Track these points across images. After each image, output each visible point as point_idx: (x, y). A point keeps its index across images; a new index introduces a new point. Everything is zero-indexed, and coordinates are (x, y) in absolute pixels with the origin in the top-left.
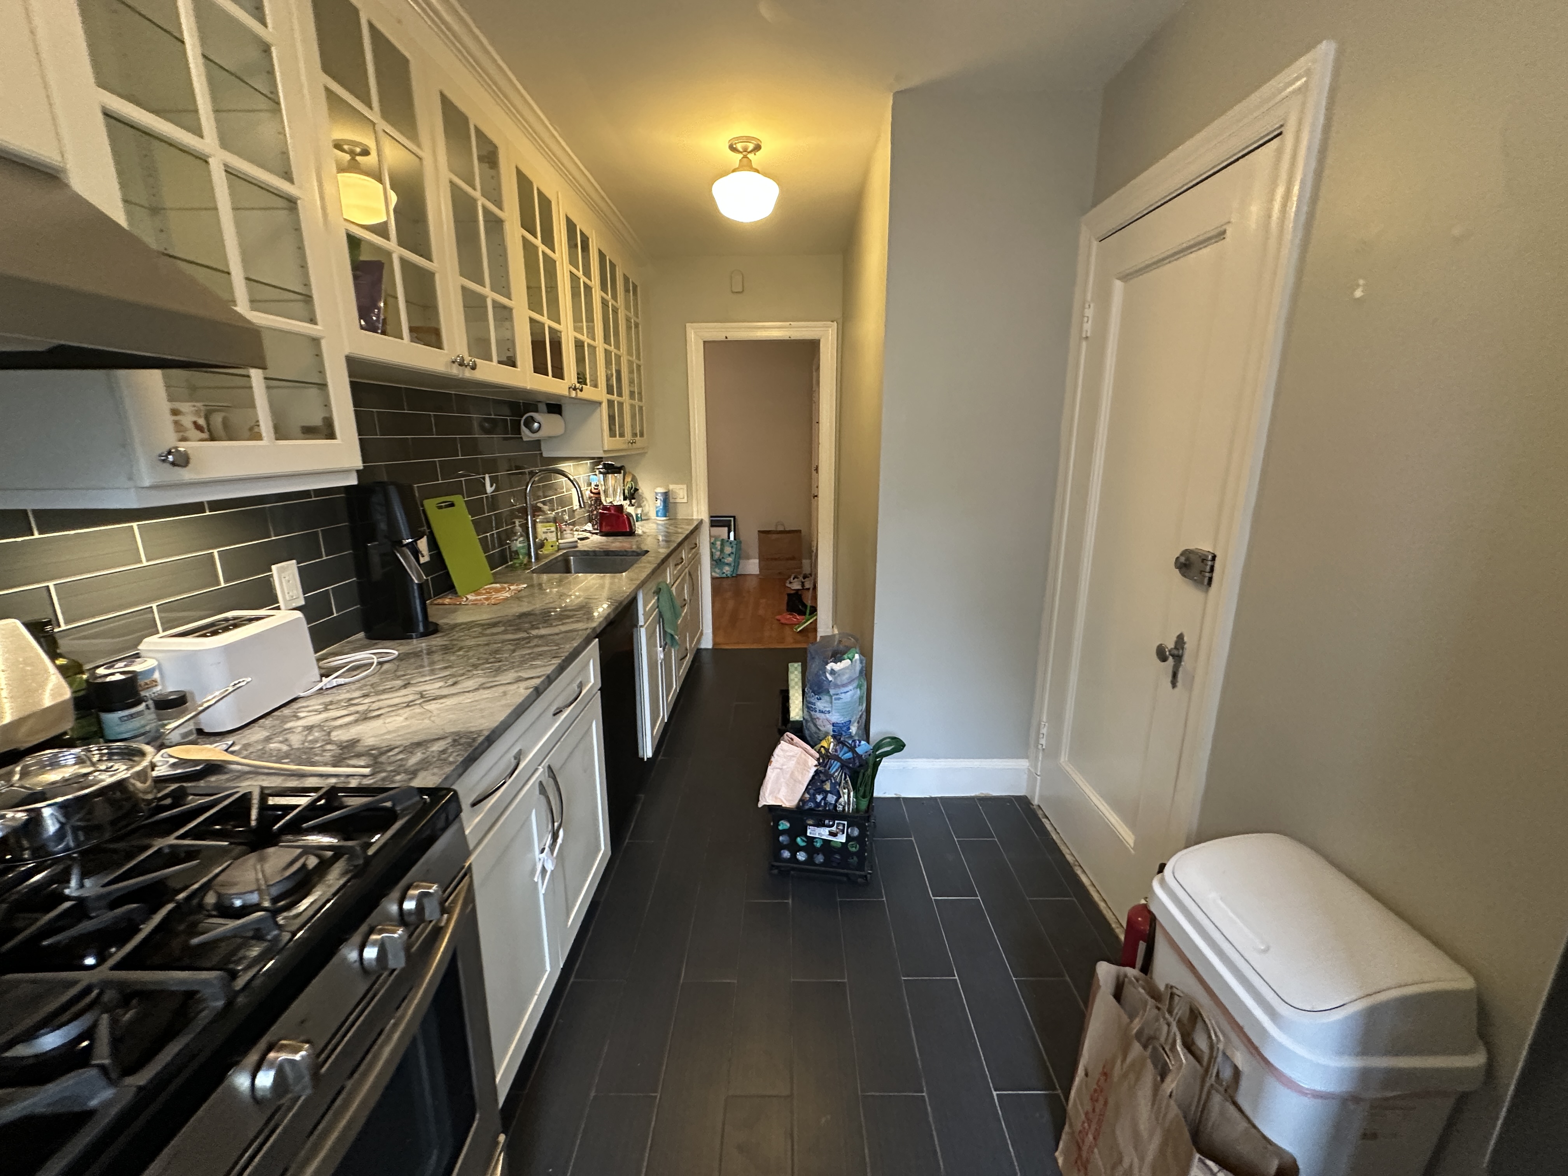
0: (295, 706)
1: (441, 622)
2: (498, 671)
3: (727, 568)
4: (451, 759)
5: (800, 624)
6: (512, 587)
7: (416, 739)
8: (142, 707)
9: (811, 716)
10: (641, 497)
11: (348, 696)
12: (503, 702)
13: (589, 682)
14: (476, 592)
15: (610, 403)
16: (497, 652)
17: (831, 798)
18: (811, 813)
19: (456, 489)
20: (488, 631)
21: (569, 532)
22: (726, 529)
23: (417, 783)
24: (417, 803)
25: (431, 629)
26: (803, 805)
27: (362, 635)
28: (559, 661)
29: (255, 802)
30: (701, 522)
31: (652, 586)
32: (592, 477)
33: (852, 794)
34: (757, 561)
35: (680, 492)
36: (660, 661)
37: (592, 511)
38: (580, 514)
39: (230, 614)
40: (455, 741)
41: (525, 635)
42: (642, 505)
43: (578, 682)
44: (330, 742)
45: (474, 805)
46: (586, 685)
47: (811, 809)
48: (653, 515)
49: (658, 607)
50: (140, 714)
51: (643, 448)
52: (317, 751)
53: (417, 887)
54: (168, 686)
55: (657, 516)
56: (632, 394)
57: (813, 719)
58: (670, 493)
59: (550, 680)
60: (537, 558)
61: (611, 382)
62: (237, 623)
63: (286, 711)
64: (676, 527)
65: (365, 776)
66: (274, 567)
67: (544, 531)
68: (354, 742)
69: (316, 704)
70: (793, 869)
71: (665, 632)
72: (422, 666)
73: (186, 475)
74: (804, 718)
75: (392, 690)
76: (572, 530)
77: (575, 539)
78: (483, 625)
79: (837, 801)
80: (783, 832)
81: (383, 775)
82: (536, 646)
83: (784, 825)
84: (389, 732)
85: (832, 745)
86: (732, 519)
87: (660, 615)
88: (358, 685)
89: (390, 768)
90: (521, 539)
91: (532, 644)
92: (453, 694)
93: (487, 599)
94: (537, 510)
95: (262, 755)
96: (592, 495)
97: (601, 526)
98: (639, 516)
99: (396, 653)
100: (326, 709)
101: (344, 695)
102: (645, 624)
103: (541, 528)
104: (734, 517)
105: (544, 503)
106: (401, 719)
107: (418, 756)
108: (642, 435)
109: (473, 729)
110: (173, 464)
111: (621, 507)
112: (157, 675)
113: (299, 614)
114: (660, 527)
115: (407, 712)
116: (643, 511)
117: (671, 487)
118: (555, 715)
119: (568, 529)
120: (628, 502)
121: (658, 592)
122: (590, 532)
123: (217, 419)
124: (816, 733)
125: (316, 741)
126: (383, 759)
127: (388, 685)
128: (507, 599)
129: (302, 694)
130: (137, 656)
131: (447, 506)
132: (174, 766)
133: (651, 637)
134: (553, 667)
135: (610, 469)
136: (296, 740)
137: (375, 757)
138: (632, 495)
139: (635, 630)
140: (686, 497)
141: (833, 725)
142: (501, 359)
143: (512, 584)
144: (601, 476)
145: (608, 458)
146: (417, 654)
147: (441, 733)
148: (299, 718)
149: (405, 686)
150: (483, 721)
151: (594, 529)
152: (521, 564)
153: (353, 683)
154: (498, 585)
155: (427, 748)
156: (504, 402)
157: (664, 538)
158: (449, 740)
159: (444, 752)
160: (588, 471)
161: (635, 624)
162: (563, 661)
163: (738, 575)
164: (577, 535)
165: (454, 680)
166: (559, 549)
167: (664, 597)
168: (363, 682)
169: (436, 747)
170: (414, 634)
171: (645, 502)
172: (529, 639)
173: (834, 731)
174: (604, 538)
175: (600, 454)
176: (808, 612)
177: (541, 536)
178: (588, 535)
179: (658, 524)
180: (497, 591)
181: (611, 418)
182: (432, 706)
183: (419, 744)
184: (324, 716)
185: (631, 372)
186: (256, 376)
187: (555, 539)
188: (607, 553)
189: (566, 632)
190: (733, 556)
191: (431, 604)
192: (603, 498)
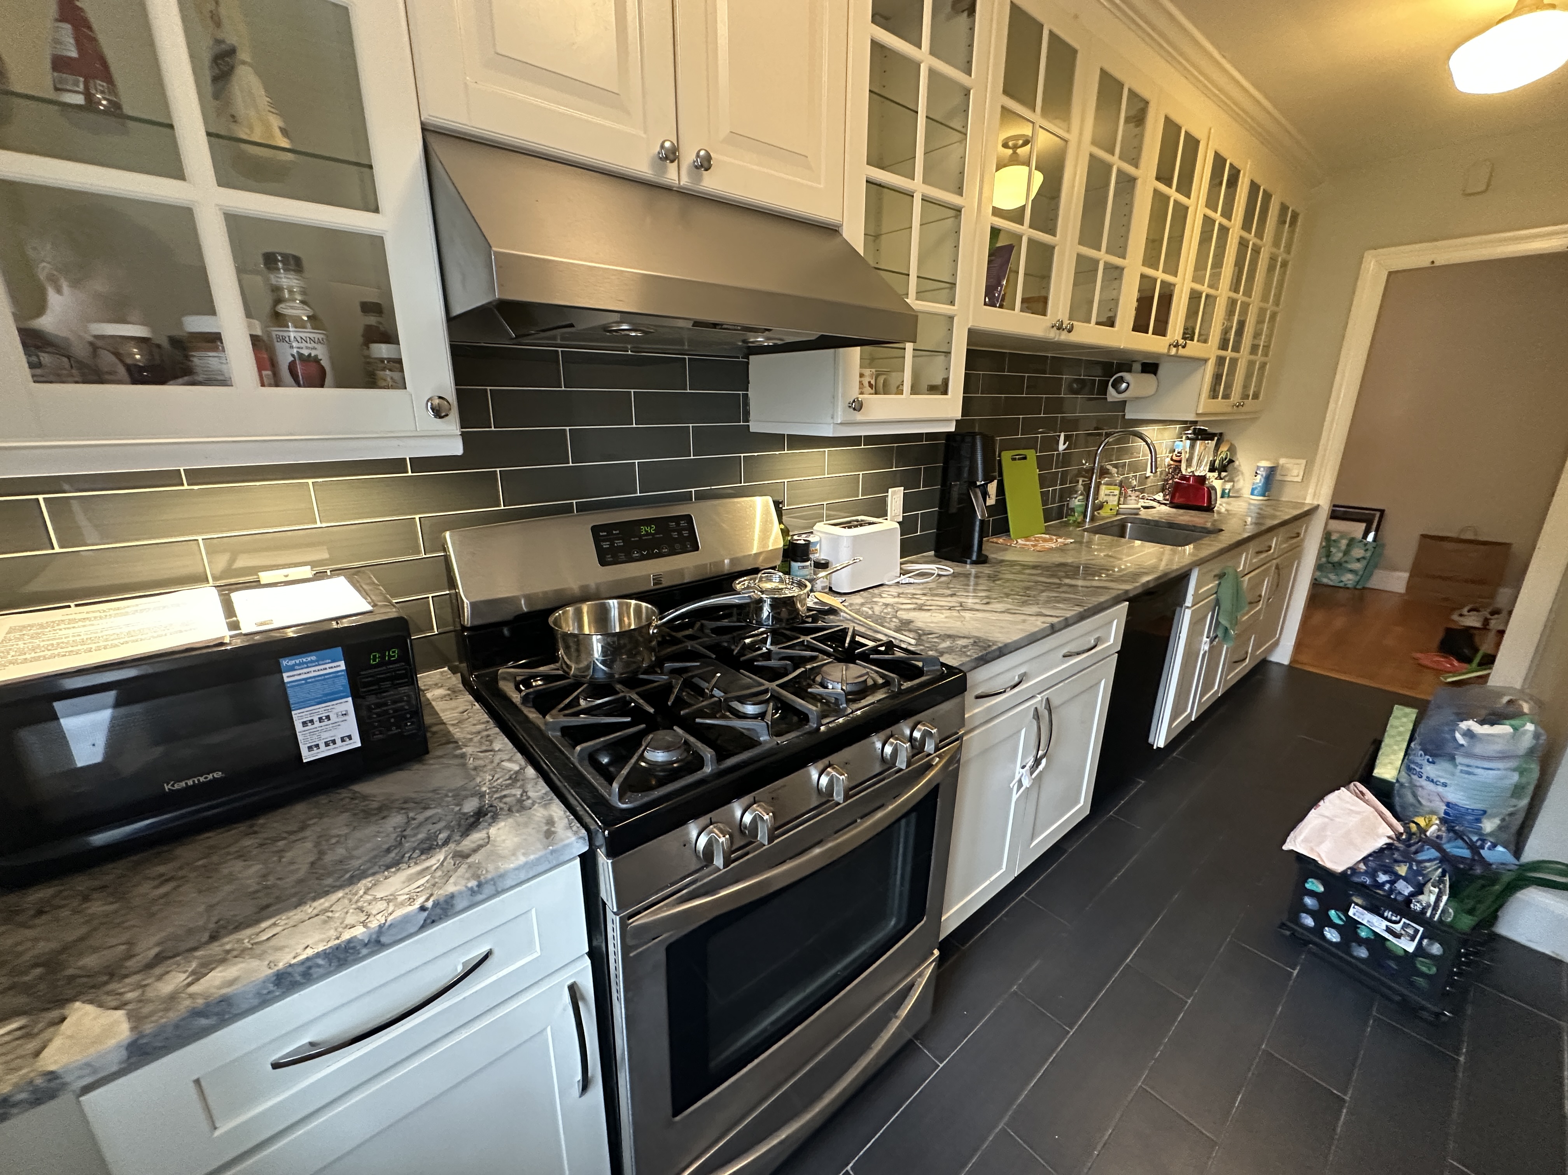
0: (881, 589)
1: (991, 556)
2: (1024, 603)
3: (1350, 576)
4: (969, 653)
5: (1455, 673)
6: (1059, 540)
7: (949, 633)
8: (808, 563)
9: (1411, 782)
10: (1236, 470)
11: (914, 591)
12: (1020, 627)
13: (1108, 640)
14: (1027, 538)
15: (1221, 361)
16: (1028, 588)
17: (1405, 889)
18: (1362, 888)
19: (1031, 444)
20: (1028, 571)
21: (1133, 498)
22: (1363, 526)
23: (942, 660)
24: (937, 670)
25: (982, 559)
26: (1352, 875)
27: (932, 553)
28: (1082, 610)
29: (850, 634)
30: (1316, 508)
31: (1216, 567)
32: (1177, 443)
33: (1445, 898)
34: (1406, 575)
35: (1294, 469)
36: (1202, 652)
37: (1167, 480)
38: (1153, 480)
39: (860, 518)
40: (975, 642)
41: (1057, 581)
42: (1236, 479)
43: (1096, 636)
44: (896, 617)
45: (977, 697)
46: (1103, 643)
47: (1363, 885)
48: (1246, 492)
49: (1216, 593)
50: (806, 567)
51: (1255, 412)
52: (888, 620)
53: (924, 725)
54: (821, 554)
55: (1252, 494)
56: (1254, 349)
57: (1413, 788)
58: (1280, 468)
59: (1067, 623)
60: (1093, 519)
61: (1228, 336)
62: (861, 524)
63: (876, 591)
64: (1274, 509)
65: (910, 644)
66: (890, 490)
67: (1108, 494)
68: (909, 622)
69: (894, 591)
70: (1315, 944)
71: (1218, 623)
72: (968, 585)
73: (859, 417)
74: (1397, 780)
75: (943, 595)
76: (1137, 496)
77: (1139, 506)
78: (1024, 565)
79: (1413, 895)
80: (1312, 894)
81: (922, 647)
82: (1063, 592)
83: (1315, 885)
84: (932, 622)
85: (1434, 828)
86: (1378, 514)
87: (1217, 602)
88: (921, 586)
89: (927, 645)
90: (1081, 497)
91: (1060, 590)
92: (984, 611)
93: (1033, 546)
94: (1104, 472)
95: (858, 612)
96: (1172, 462)
97: (1173, 497)
98: (1227, 491)
99: (952, 571)
100: (898, 596)
101: (910, 590)
102: (1193, 606)
103: (1103, 490)
104: (1382, 512)
105: (1115, 466)
106: (943, 616)
107: (947, 644)
108: (1256, 396)
109: (991, 639)
110: (854, 409)
111: (1202, 479)
112: (818, 547)
113: (898, 526)
114: (1252, 507)
115: (947, 613)
116: (1233, 486)
117: (1282, 461)
118: (1064, 656)
119: (1134, 495)
120: (1216, 474)
121: (1221, 576)
122: (1159, 502)
123: (881, 380)
124: (1412, 805)
125: (888, 614)
126: (924, 638)
127: (941, 591)
128: (1051, 549)
129: (887, 583)
130: (812, 533)
131: (1019, 459)
132: (815, 603)
133: (1197, 623)
134: (1073, 613)
135: (1201, 435)
136: (877, 609)
137: (920, 635)
138: (1224, 467)
139: (1178, 609)
140: (1301, 477)
141: (1448, 804)
142: (1100, 320)
143: (1061, 537)
144: (1188, 442)
145: (1204, 423)
146: (967, 576)
147: (967, 634)
148: (882, 597)
149: (952, 595)
150: (999, 635)
151: (1165, 500)
152: (1075, 521)
153: (919, 584)
154: (1047, 536)
155: (954, 641)
156: (1098, 363)
157: (1254, 521)
158: (971, 641)
159: (965, 647)
160: (1175, 436)
161: (1180, 601)
162: (1085, 610)
163: (1364, 588)
164: (1142, 503)
165: (988, 600)
166: (1118, 514)
167: (1228, 583)
168: (925, 585)
169: (961, 642)
170: (969, 561)
171: (1240, 476)
172: (1060, 585)
173: (1446, 813)
174: (1174, 510)
175: (1191, 417)
176: (1477, 660)
177: (1102, 497)
178: (1154, 504)
179: (1250, 504)
180: (1045, 540)
181: (1217, 377)
182: (967, 615)
183: (949, 636)
184: (896, 600)
185: (1260, 321)
186: (909, 346)
187: (1116, 503)
188: (1171, 525)
189: (1097, 587)
190: (1364, 562)
191: (988, 541)
192: (1183, 466)
